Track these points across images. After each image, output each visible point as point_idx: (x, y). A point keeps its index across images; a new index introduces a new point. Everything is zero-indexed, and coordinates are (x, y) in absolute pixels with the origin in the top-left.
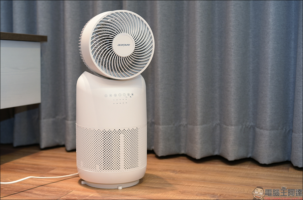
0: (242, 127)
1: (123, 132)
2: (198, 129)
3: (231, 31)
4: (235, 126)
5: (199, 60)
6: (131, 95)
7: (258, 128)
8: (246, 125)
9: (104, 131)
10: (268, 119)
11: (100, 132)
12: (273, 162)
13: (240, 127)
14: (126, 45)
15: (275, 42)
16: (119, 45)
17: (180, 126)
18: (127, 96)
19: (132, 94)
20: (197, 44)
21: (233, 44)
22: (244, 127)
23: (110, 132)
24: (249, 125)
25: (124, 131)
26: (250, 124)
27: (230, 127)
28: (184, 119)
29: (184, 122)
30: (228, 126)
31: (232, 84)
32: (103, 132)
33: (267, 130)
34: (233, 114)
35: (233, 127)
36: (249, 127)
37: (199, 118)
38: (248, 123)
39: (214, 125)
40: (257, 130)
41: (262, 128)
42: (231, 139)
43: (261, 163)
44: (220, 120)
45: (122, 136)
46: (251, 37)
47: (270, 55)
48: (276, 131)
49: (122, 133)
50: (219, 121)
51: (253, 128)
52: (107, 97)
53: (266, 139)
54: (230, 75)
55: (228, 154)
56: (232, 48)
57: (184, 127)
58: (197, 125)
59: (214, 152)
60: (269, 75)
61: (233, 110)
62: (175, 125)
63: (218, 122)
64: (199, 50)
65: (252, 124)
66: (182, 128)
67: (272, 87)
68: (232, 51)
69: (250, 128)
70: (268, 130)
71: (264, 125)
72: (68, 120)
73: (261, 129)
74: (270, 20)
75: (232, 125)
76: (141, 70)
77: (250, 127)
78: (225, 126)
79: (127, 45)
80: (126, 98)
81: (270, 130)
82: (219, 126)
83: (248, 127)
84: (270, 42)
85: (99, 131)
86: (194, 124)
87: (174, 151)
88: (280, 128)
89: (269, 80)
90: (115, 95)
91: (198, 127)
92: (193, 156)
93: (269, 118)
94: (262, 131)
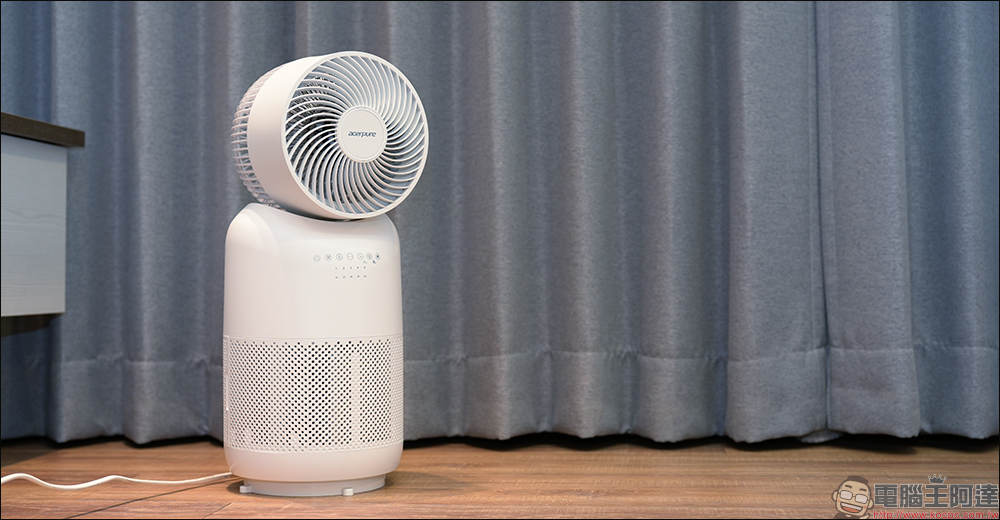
0: (608, 356)
1: (358, 348)
2: (504, 363)
3: (579, 120)
4: (593, 351)
5: (501, 192)
6: (374, 258)
7: (645, 355)
8: (614, 352)
9: (313, 346)
10: (671, 331)
11: (302, 350)
12: (686, 438)
13: (605, 354)
14: (366, 134)
15: (681, 148)
16: (353, 134)
17: (448, 362)
18: (366, 260)
19: (378, 256)
20: (495, 150)
21: (582, 152)
22: (612, 355)
23: (327, 347)
24: (622, 352)
25: (350, 345)
26: (625, 350)
27: (581, 355)
28: (458, 346)
29: (458, 353)
30: (576, 351)
31: (583, 249)
32: (310, 349)
33: (670, 356)
34: (587, 323)
35: (589, 354)
36: (623, 356)
37: (505, 335)
38: (620, 348)
39: (537, 355)
40: (645, 359)
41: (657, 355)
42: (586, 383)
43: (657, 440)
44: (551, 343)
45: (355, 357)
46: (619, 136)
47: (670, 177)
48: (690, 360)
49: (356, 351)
50: (548, 346)
51: (633, 358)
52: (319, 259)
53: (669, 380)
54: (578, 227)
55: (580, 422)
56: (582, 161)
57: (459, 364)
58: (499, 353)
59: (538, 423)
60: (671, 225)
61: (587, 311)
62: (438, 361)
64: (499, 164)
65: (629, 348)
66: (453, 368)
67: (677, 253)
68: (582, 167)
69: (624, 360)
70: (672, 357)
71: (662, 346)
72: (141, 360)
73: (654, 357)
74: (668, 95)
76: (397, 197)
77: (625, 357)
78: (567, 354)
79: (370, 134)
80: (365, 265)
81: (678, 357)
82: (548, 358)
83: (620, 356)
84: (670, 146)
85: (299, 346)
86: (491, 350)
88: (697, 354)
89: (671, 237)
90: (339, 257)
91: (503, 357)
92: (490, 435)
93: (674, 328)
94: (657, 360)
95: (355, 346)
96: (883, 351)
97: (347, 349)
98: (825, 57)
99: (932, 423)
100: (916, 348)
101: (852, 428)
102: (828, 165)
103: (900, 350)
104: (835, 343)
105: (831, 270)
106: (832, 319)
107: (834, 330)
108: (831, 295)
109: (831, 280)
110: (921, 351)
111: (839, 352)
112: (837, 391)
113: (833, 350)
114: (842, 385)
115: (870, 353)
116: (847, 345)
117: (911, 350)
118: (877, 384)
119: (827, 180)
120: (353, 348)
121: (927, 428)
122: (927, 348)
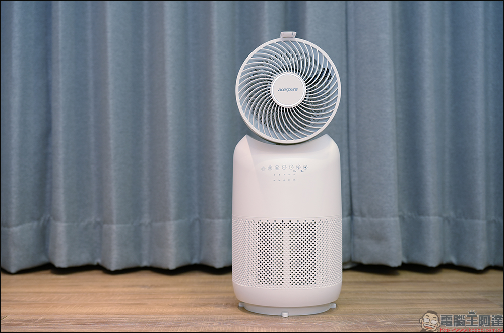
1: (288, 225)
2: (172, 227)
6: (302, 168)
14: (291, 89)
16: (281, 90)
17: (140, 225)
18: (296, 169)
19: (305, 167)
21: (217, 106)
25: (283, 223)
27: (216, 221)
29: (146, 219)
30: (213, 219)
31: (218, 162)
34: (220, 203)
37: (173, 210)
39: (191, 221)
42: (219, 237)
44: (199, 214)
45: (286, 231)
49: (286, 227)
56: (217, 112)
57: (147, 226)
58: (170, 220)
61: (220, 196)
62: (135, 224)
63: (197, 216)
66: (143, 228)
68: (217, 115)
75: (219, 218)
78: (208, 220)
79: (293, 89)
80: (294, 173)
82: (197, 223)
86: (165, 218)
87: (132, 262)
90: (277, 168)
91: (172, 222)
92: (164, 266)
95: (286, 224)
96: (383, 219)
97: (281, 225)
98: (352, 56)
99: (407, 257)
100: (400, 217)
101: (365, 261)
102: (353, 116)
103: (392, 219)
104: (356, 214)
105: (354, 174)
106: (355, 201)
107: (356, 207)
108: (354, 188)
109: (354, 179)
110: (402, 218)
111: (358, 219)
112: (357, 240)
113: (355, 218)
114: (360, 237)
115: (375, 220)
116: (362, 215)
117: (397, 219)
118: (379, 238)
119: (353, 124)
120: (284, 225)
121: (405, 261)
122: (405, 217)
